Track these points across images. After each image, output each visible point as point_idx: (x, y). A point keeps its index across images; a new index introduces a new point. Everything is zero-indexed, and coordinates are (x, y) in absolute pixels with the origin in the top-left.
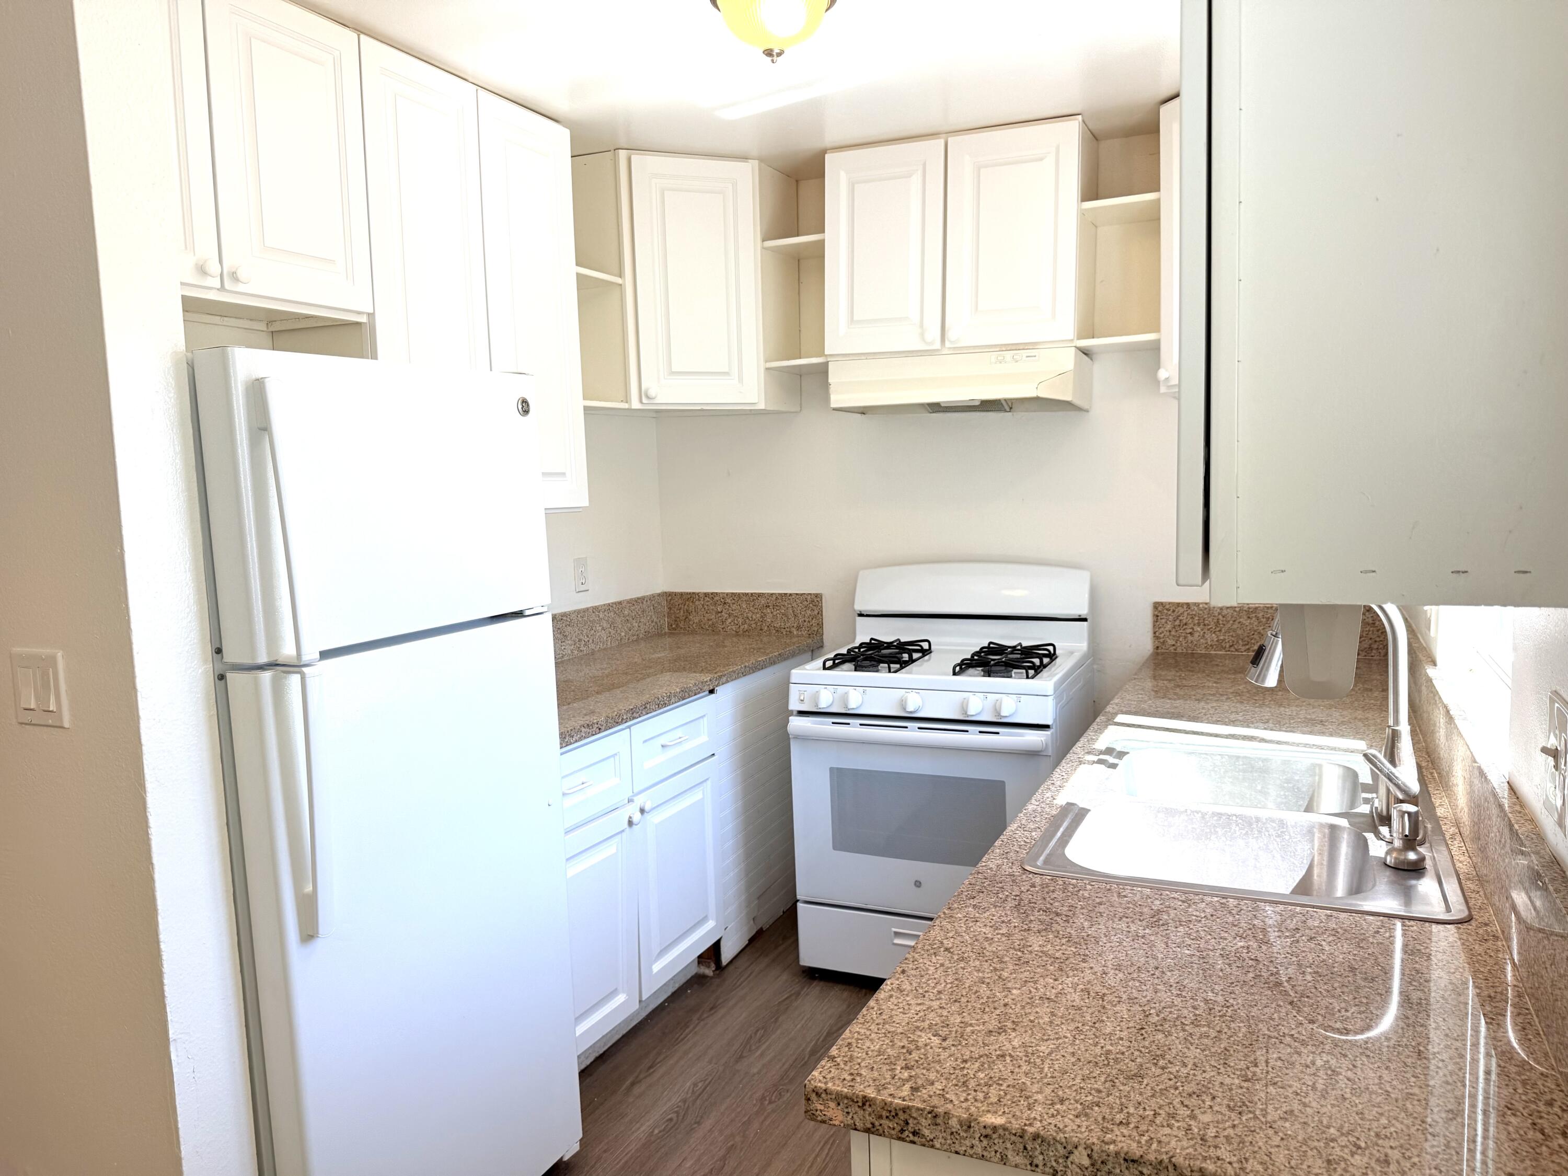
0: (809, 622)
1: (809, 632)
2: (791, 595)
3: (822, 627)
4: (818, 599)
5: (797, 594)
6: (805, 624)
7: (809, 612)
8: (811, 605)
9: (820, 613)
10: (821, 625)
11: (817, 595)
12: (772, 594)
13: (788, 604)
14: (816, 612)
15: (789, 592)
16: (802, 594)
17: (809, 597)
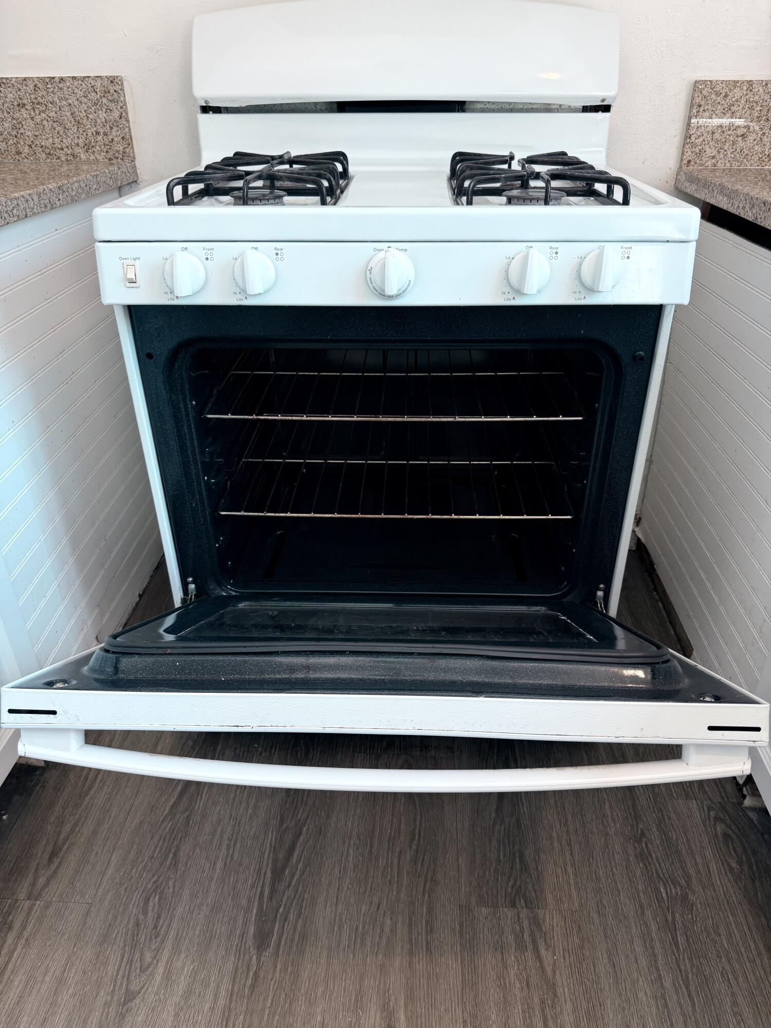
0: (105, 134)
1: (110, 155)
2: (62, 79)
3: (130, 144)
4: (117, 88)
5: (74, 78)
6: (99, 138)
7: (102, 115)
8: (105, 100)
9: (123, 116)
10: (127, 140)
11: (113, 80)
12: (25, 79)
13: (60, 99)
14: (116, 114)
15: (57, 74)
16: (84, 78)
17: (98, 84)
